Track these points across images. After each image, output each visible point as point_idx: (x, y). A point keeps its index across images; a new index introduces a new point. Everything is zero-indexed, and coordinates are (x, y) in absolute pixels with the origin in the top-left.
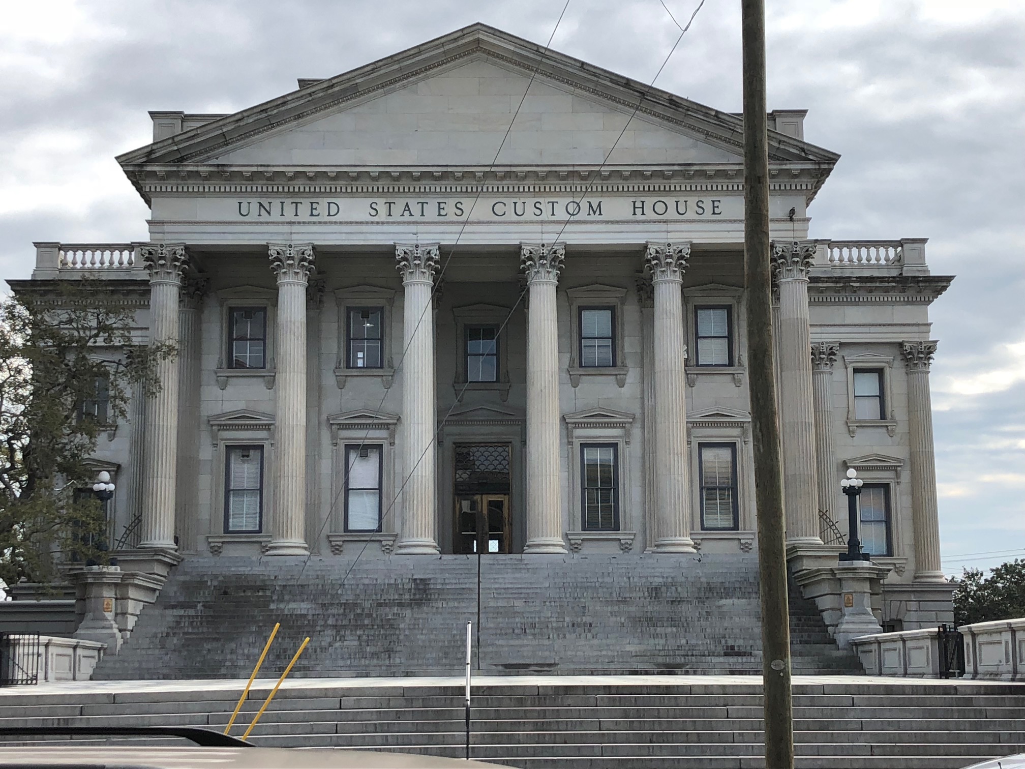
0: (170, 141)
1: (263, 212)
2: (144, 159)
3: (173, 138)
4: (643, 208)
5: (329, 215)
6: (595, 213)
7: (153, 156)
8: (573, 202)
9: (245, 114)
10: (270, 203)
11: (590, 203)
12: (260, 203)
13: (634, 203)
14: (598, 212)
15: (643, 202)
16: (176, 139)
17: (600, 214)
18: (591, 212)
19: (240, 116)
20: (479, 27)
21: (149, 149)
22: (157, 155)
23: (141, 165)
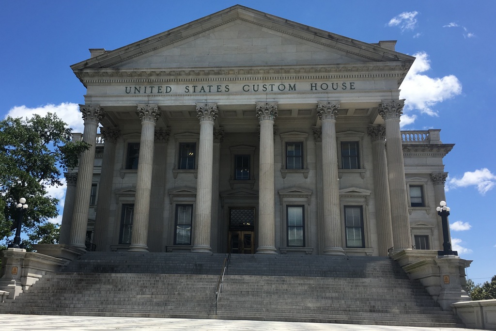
0: (95, 59)
1: (137, 91)
2: (83, 67)
3: (96, 57)
4: (316, 87)
5: (166, 92)
6: (292, 89)
7: (87, 66)
8: (282, 84)
9: (129, 47)
10: (140, 87)
11: (290, 85)
12: (135, 88)
13: (312, 84)
14: (294, 89)
15: (316, 84)
16: (98, 58)
17: (295, 90)
18: (291, 89)
19: (127, 48)
20: (238, 6)
21: (85, 62)
22: (89, 65)
23: (82, 70)
